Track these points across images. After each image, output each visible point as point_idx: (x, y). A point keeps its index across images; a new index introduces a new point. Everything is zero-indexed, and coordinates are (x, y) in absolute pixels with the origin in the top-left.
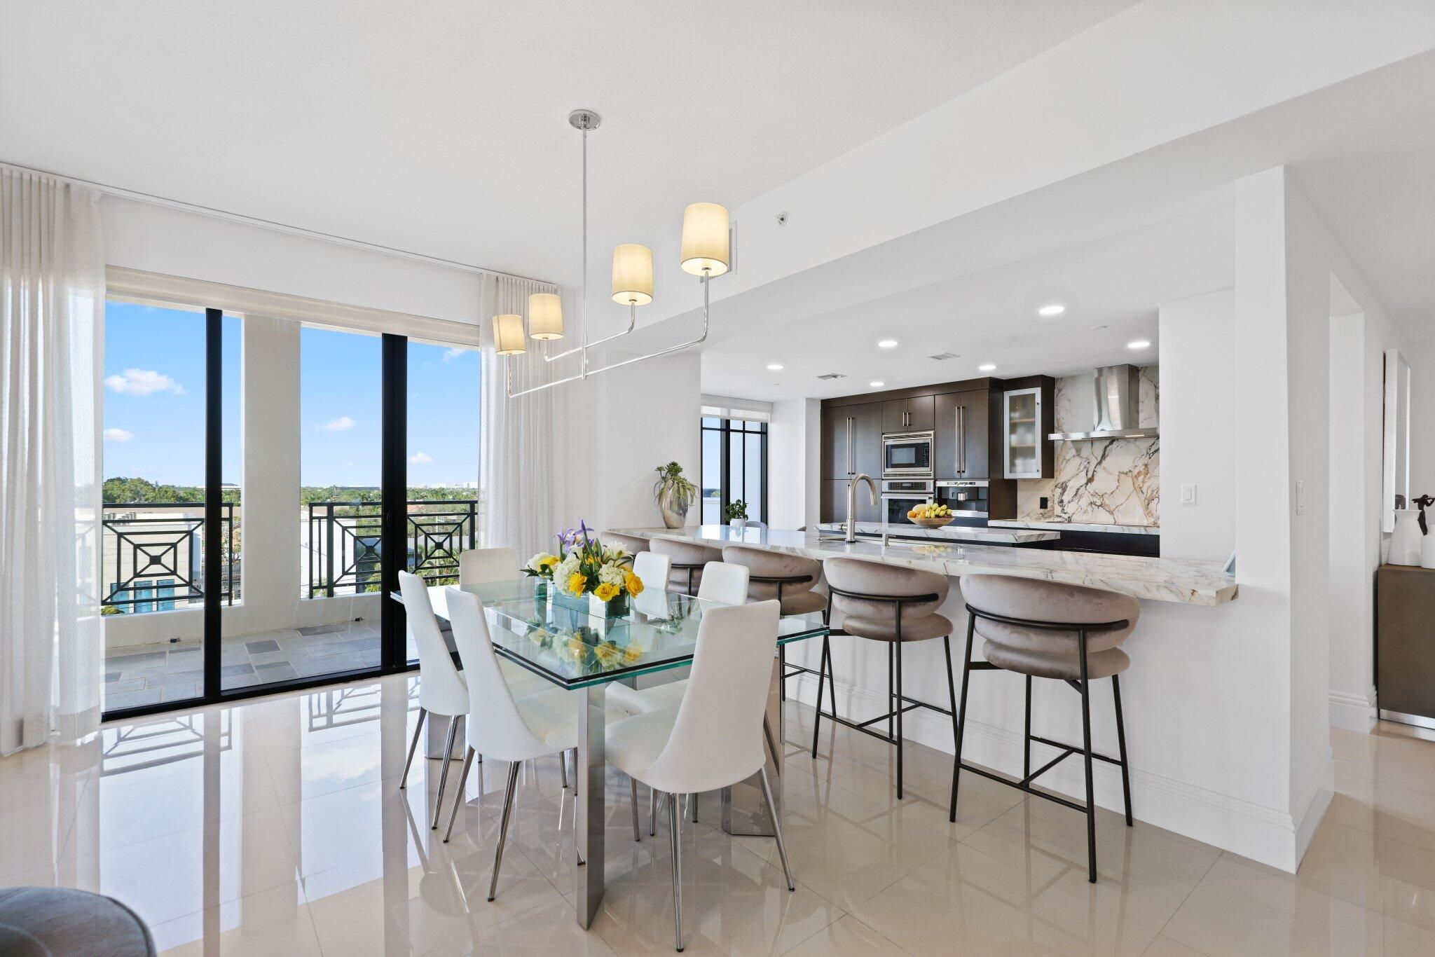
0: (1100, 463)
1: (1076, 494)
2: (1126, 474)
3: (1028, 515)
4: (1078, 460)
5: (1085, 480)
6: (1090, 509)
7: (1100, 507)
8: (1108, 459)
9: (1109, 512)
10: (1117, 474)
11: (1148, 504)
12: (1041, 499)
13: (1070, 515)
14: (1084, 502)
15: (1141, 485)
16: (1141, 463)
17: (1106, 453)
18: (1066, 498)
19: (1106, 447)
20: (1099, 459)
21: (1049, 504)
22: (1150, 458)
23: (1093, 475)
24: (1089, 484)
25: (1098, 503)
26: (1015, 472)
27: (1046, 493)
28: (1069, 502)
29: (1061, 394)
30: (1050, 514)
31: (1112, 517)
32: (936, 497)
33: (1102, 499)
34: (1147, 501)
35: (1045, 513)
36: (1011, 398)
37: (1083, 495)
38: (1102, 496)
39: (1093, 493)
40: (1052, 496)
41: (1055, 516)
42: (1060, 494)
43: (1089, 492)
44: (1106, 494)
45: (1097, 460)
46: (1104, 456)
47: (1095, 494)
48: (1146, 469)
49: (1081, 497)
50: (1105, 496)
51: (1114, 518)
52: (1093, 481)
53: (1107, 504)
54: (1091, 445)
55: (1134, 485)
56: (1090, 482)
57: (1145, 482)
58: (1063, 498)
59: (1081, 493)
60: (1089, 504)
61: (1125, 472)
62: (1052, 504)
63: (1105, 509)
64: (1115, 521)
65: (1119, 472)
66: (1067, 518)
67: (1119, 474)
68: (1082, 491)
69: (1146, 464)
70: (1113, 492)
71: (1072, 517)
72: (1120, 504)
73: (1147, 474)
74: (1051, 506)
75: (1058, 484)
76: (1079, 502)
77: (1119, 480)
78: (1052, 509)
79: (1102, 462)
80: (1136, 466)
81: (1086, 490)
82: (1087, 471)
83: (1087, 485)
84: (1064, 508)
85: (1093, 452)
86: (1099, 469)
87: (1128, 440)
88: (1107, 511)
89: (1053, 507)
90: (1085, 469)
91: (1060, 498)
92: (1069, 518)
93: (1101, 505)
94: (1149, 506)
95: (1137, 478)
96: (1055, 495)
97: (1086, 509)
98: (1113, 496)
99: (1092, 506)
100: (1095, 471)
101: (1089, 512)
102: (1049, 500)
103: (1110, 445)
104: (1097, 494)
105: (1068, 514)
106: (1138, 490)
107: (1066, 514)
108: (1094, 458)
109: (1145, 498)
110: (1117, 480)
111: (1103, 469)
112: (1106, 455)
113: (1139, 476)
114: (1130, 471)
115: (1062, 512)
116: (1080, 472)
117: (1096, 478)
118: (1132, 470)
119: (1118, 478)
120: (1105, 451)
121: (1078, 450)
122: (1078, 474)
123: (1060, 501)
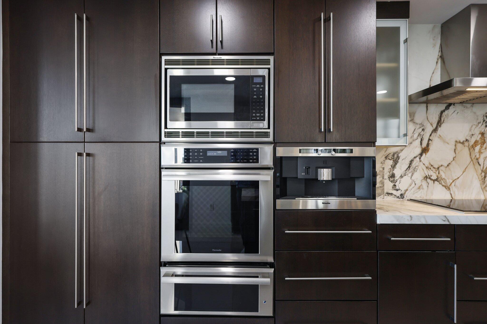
0: (435, 130)
1: (409, 167)
2: (463, 143)
4: (411, 126)
5: (419, 151)
6: (424, 184)
7: (436, 182)
8: (443, 125)
9: (445, 187)
10: (454, 143)
13: (403, 192)
14: (418, 176)
15: (478, 156)
16: (477, 131)
17: (442, 119)
19: (442, 112)
20: (435, 126)
21: (378, 179)
23: (428, 145)
24: (424, 155)
25: (434, 177)
28: (401, 177)
30: (380, 191)
31: (448, 192)
33: (437, 172)
34: (483, 174)
37: (417, 168)
38: (438, 168)
39: (428, 165)
40: (381, 169)
41: (385, 193)
42: (390, 167)
43: (424, 164)
44: (442, 166)
45: (432, 126)
46: (440, 123)
47: (430, 166)
48: (482, 139)
49: (415, 170)
50: (441, 168)
51: (451, 194)
52: (428, 151)
53: (443, 178)
54: (426, 109)
55: (470, 156)
56: (425, 153)
57: (482, 153)
58: (394, 172)
59: (415, 166)
60: (424, 178)
61: (462, 141)
62: (381, 179)
63: (441, 183)
64: (452, 197)
65: (455, 141)
66: (399, 195)
67: (455, 144)
68: (415, 163)
69: (482, 133)
70: (450, 164)
71: (405, 194)
72: (457, 178)
73: (484, 144)
74: (381, 181)
75: (388, 155)
76: (412, 175)
77: (456, 151)
78: (382, 186)
79: (437, 129)
80: (473, 135)
81: (420, 161)
82: (422, 140)
83: (421, 156)
84: (396, 184)
85: (428, 117)
86: (435, 137)
87: (464, 104)
88: (443, 186)
89: (382, 183)
90: (418, 137)
91: (391, 171)
92: (401, 195)
93: (437, 179)
94: (486, 179)
95: (474, 148)
96: (385, 168)
97: (421, 184)
98: (449, 168)
99: (427, 181)
100: (430, 140)
101: (424, 187)
102: (378, 174)
103: (446, 109)
104: (432, 166)
105: (400, 191)
106: (475, 161)
107: (398, 190)
108: (429, 124)
109: (482, 171)
110: (454, 150)
111: (439, 138)
112: (442, 121)
113: (476, 146)
114: (467, 140)
115: (393, 189)
116: (414, 140)
117: (431, 148)
118: (468, 140)
119: (454, 147)
120: (441, 116)
121: (412, 115)
122: (411, 143)
123: (390, 175)
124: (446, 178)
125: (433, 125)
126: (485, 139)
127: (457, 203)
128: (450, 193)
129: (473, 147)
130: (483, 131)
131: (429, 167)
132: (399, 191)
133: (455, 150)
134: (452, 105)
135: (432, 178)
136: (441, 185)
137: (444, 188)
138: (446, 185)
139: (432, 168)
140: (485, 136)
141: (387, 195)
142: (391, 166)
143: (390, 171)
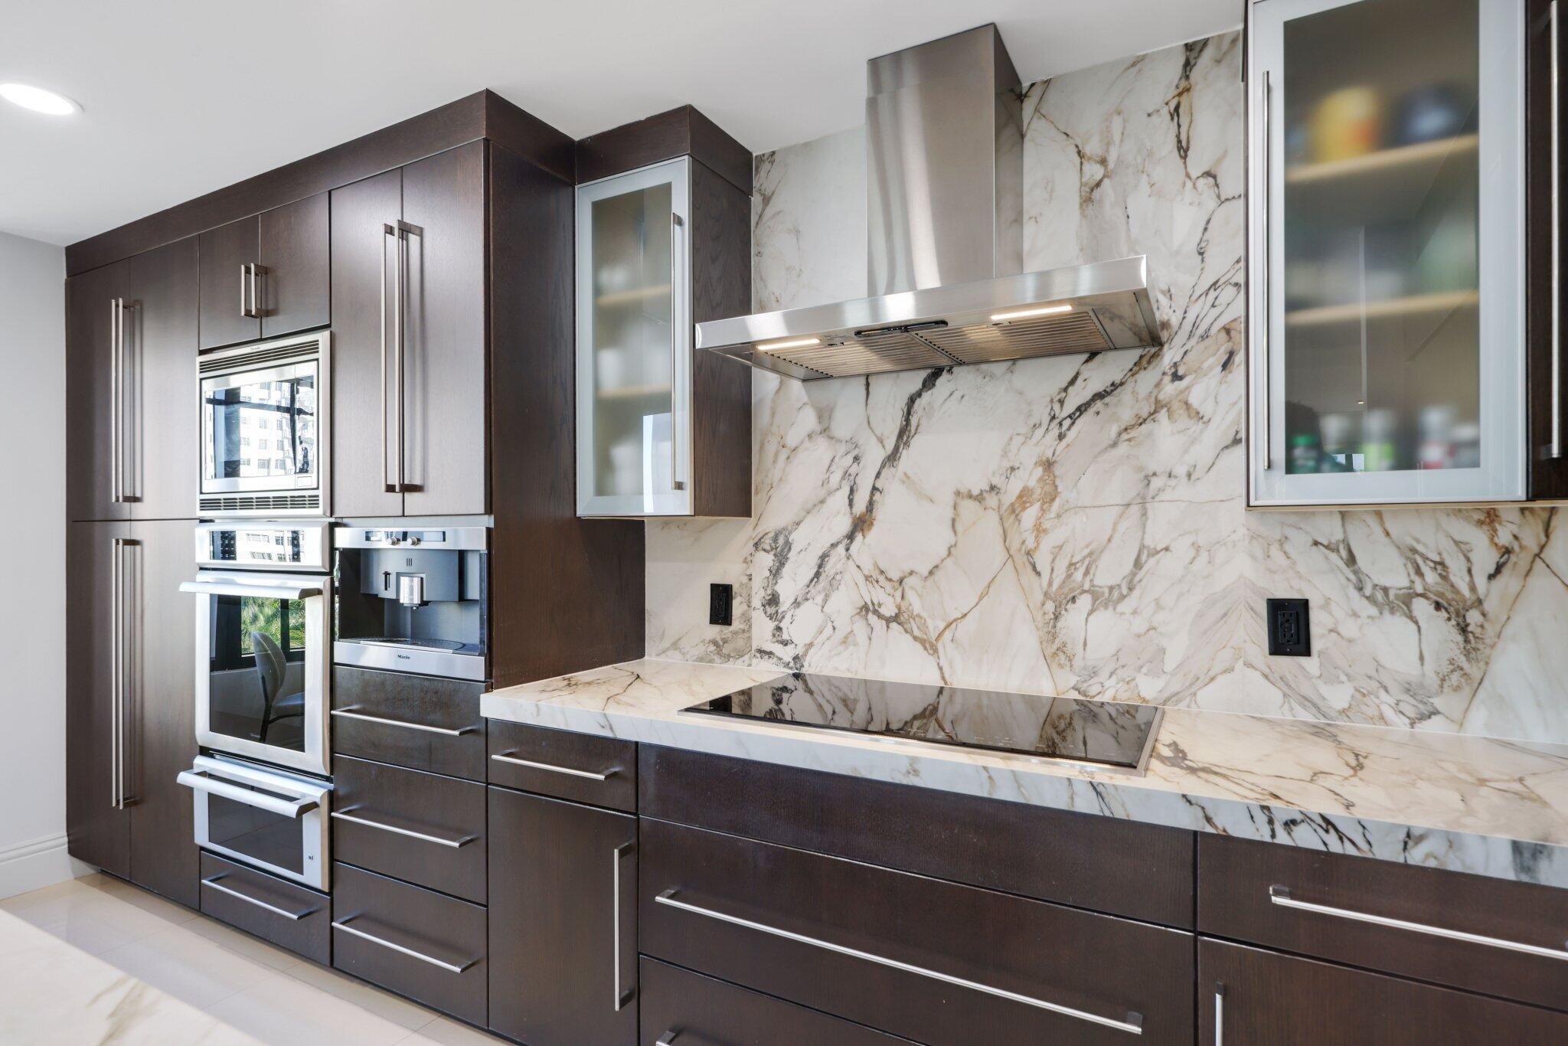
0: (893, 458)
1: (817, 575)
2: (979, 498)
3: (675, 645)
4: (821, 450)
5: (844, 525)
6: (860, 627)
7: (894, 625)
8: (918, 443)
9: (922, 642)
10: (949, 498)
11: (1056, 618)
12: (714, 587)
13: (800, 651)
15: (1030, 543)
16: (1028, 456)
17: (914, 421)
19: (912, 400)
20: (890, 444)
21: (737, 607)
22: (1061, 437)
23: (871, 506)
24: (859, 537)
25: (889, 610)
27: (727, 573)
28: (796, 604)
29: (770, 211)
30: (740, 642)
31: (931, 661)
32: (337, 584)
33: (898, 594)
34: (1050, 606)
35: (725, 641)
36: (601, 209)
37: (838, 578)
38: (901, 581)
39: (869, 571)
40: (745, 580)
41: (753, 651)
42: (768, 573)
43: (858, 567)
44: (911, 573)
45: (883, 446)
46: (907, 433)
47: (876, 574)
48: (1048, 481)
49: (833, 584)
50: (909, 581)
51: (941, 669)
52: (872, 524)
53: (915, 614)
54: (864, 392)
55: (1005, 542)
56: (862, 530)
57: (1045, 531)
58: (779, 588)
59: (834, 571)
60: (859, 610)
61: (975, 492)
62: (745, 607)
63: (909, 630)
64: (943, 678)
65: (955, 493)
66: (791, 660)
67: (955, 501)
68: (835, 564)
69: (1048, 461)
70: (936, 567)
71: (806, 655)
72: (960, 616)
73: (1053, 500)
74: (743, 614)
75: (762, 538)
76: (825, 601)
77: (956, 524)
78: (746, 628)
79: (899, 455)
80: (1013, 469)
81: (848, 558)
82: (852, 491)
83: (852, 542)
84: (781, 625)
85: (871, 419)
86: (891, 482)
87: (984, 367)
88: (915, 638)
89: (748, 620)
90: (844, 482)
91: (768, 586)
92: (796, 658)
93: (897, 615)
94: (1059, 625)
95: (1017, 515)
96: (753, 577)
97: (849, 630)
98: (934, 582)
99: (867, 619)
100: (878, 489)
101: (858, 641)
102: (736, 593)
103: (925, 389)
104: (882, 572)
105: (793, 645)
106: (1021, 559)
107: (786, 645)
108: (874, 440)
109: (1046, 594)
110: (950, 523)
111: (903, 482)
112: (913, 429)
113: (1024, 509)
114: (993, 488)
115: (775, 640)
116: (830, 493)
117: (879, 514)
118: (999, 486)
119: (950, 514)
120: (909, 413)
121: (825, 415)
122: (822, 502)
123: (768, 598)
124: (924, 614)
125: (886, 442)
126: (1058, 482)
127: (958, 699)
128: (938, 664)
129: (1013, 511)
130: (1051, 456)
131: (874, 577)
132: (790, 647)
133: (954, 521)
134: (945, 371)
135: (883, 611)
136: (908, 636)
137: (918, 646)
138: (925, 637)
139: (882, 579)
140: (1057, 473)
141: (758, 655)
142: (771, 571)
143: (766, 585)
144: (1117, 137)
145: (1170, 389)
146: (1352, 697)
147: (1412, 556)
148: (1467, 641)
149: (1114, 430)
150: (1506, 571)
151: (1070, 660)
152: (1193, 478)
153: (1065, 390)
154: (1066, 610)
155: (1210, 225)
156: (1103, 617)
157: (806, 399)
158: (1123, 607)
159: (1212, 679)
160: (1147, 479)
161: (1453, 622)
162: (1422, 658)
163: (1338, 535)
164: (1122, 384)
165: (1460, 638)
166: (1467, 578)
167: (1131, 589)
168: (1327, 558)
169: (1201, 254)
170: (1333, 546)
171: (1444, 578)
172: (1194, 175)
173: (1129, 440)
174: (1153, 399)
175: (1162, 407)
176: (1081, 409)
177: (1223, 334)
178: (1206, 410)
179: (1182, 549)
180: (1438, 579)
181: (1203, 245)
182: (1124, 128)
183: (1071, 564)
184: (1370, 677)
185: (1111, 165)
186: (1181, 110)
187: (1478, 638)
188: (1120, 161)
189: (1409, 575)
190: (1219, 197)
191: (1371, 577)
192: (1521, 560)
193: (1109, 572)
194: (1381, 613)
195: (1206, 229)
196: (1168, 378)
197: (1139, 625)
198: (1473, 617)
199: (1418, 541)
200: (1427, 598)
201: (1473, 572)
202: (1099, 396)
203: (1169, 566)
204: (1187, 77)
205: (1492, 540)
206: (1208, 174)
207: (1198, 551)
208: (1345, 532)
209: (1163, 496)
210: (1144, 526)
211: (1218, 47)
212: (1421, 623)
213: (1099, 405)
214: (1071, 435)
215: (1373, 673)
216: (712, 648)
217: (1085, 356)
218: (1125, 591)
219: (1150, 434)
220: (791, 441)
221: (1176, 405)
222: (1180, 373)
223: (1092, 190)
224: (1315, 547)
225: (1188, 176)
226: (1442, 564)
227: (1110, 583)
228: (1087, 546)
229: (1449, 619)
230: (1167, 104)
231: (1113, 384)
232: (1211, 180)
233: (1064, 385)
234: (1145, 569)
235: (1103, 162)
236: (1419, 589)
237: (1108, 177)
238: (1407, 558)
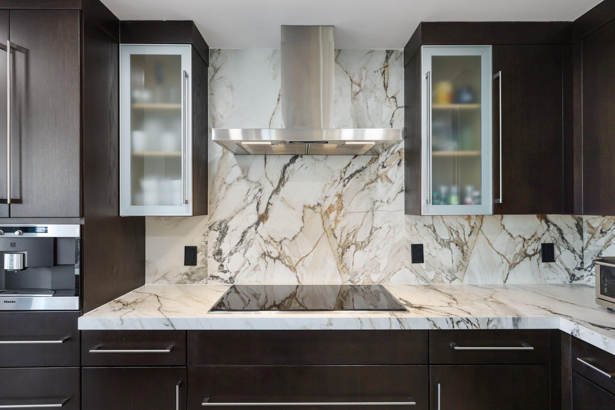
0: (277, 191)
1: (241, 240)
2: (313, 208)
3: (164, 277)
4: (244, 186)
5: (254, 218)
6: (262, 263)
7: (277, 261)
8: (287, 185)
9: (290, 267)
10: (301, 208)
11: (343, 254)
12: (187, 248)
13: (233, 275)
14: (254, 252)
15: (333, 226)
16: (332, 192)
17: (286, 176)
18: (226, 247)
19: (285, 167)
20: (276, 185)
21: (200, 257)
22: (344, 186)
23: (267, 210)
24: (261, 224)
25: (275, 254)
26: (142, 204)
27: (194, 241)
28: (231, 254)
29: (217, 76)
30: (201, 273)
31: (294, 275)
33: (279, 247)
34: (340, 250)
35: (193, 273)
37: (252, 241)
38: (280, 242)
39: (266, 238)
40: (204, 244)
41: (208, 277)
42: (216, 241)
43: (261, 237)
44: (285, 239)
45: (273, 186)
46: (283, 181)
47: (269, 240)
48: (339, 202)
49: (249, 244)
50: (284, 242)
51: (298, 277)
52: (267, 218)
53: (286, 256)
54: (264, 162)
55: (323, 225)
56: (263, 221)
57: (339, 221)
58: (221, 247)
59: (249, 239)
60: (261, 255)
61: (312, 206)
62: (204, 256)
63: (284, 262)
64: (299, 281)
65: (303, 206)
66: (228, 279)
67: (303, 209)
68: (250, 235)
69: (340, 195)
70: (296, 236)
71: (236, 277)
72: (305, 255)
73: (341, 210)
74: (203, 260)
75: (213, 224)
76: (245, 252)
77: (304, 218)
78: (205, 266)
79: (279, 189)
80: (326, 197)
81: (256, 233)
82: (258, 204)
83: (258, 226)
84: (223, 264)
85: (267, 174)
86: (275, 200)
87: (315, 156)
88: (287, 266)
89: (205, 262)
90: (254, 200)
91: (216, 246)
92: (231, 278)
93: (279, 256)
94: (344, 257)
95: (328, 215)
96: (208, 242)
97: (257, 264)
98: (295, 242)
99: (265, 259)
100: (270, 204)
101: (261, 268)
102: (199, 250)
103: (291, 163)
104: (272, 239)
105: (229, 273)
106: (329, 232)
107: (226, 272)
108: (268, 183)
109: (339, 245)
110: (301, 218)
111: (282, 201)
112: (286, 179)
113: (331, 213)
114: (319, 204)
115: (220, 271)
116: (247, 205)
117: (271, 214)
118: (321, 204)
119: (302, 214)
120: (284, 172)
121: (245, 171)
122: (244, 208)
123: (216, 252)
124: (290, 256)
125: (274, 184)
126: (343, 203)
127: (305, 289)
128: (296, 275)
129: (327, 213)
130: (341, 193)
131: (269, 241)
132: (228, 274)
133: (303, 217)
134: (299, 157)
135: (272, 255)
136: (284, 265)
137: (288, 269)
138: (291, 265)
139: (272, 241)
140: (343, 199)
141: (211, 278)
142: (217, 239)
143: (215, 246)
144: (364, 77)
145: (381, 171)
146: (435, 275)
147: (450, 228)
148: (464, 255)
149: (363, 184)
150: (473, 233)
151: (348, 270)
152: (389, 202)
153: (346, 168)
154: (346, 251)
155: (394, 115)
156: (359, 253)
157: (235, 162)
158: (367, 249)
159: (395, 273)
160: (374, 203)
161: (460, 250)
162: (453, 261)
163: (431, 223)
164: (366, 168)
165: (462, 254)
166: (464, 236)
167: (369, 242)
168: (428, 230)
169: (391, 125)
170: (430, 226)
171: (458, 236)
172: (389, 97)
173: (368, 188)
174: (376, 174)
175: (379, 177)
176: (352, 176)
177: (398, 153)
178: (393, 179)
179: (385, 227)
180: (457, 237)
181: (392, 121)
182: (367, 74)
183: (348, 234)
184: (439, 268)
185: (362, 87)
186: (385, 73)
187: (466, 254)
188: (365, 86)
189: (449, 235)
190: (397, 106)
191: (440, 236)
192: (476, 230)
193: (361, 237)
194: (442, 248)
195: (393, 116)
196: (381, 167)
197: (372, 255)
198: (465, 248)
199: (452, 225)
200: (454, 242)
201: (465, 234)
202: (358, 171)
203: (381, 234)
204: (387, 62)
205: (469, 224)
206: (393, 97)
207: (390, 228)
208: (433, 222)
209: (379, 209)
210: (373, 220)
211: (397, 54)
212: (452, 251)
213: (358, 175)
214: (348, 185)
215: (440, 267)
216: (185, 277)
217: (353, 156)
218: (367, 243)
219: (375, 187)
220: (229, 180)
221: (383, 177)
222: (385, 166)
223: (356, 95)
224: (424, 227)
225: (387, 96)
226: (457, 231)
227: (361, 241)
228: (354, 227)
229: (459, 249)
230: (381, 69)
231: (363, 168)
232: (394, 99)
233: (346, 166)
234: (374, 235)
235: (359, 85)
236: (452, 240)
237: (361, 91)
238: (449, 230)
